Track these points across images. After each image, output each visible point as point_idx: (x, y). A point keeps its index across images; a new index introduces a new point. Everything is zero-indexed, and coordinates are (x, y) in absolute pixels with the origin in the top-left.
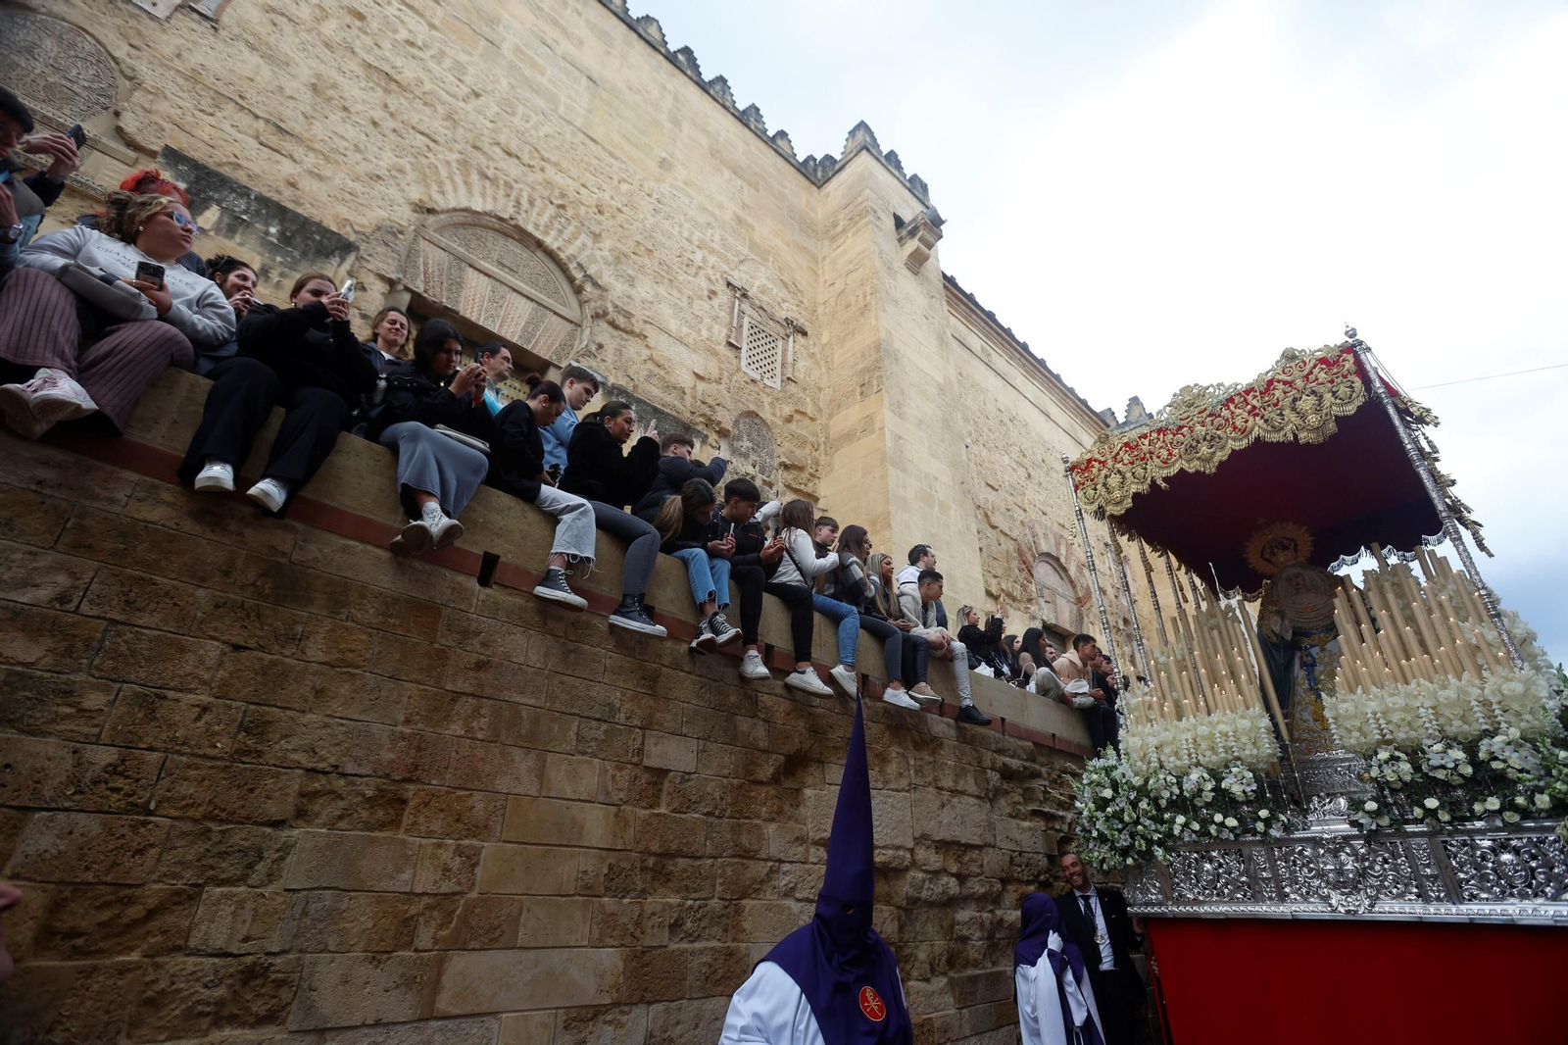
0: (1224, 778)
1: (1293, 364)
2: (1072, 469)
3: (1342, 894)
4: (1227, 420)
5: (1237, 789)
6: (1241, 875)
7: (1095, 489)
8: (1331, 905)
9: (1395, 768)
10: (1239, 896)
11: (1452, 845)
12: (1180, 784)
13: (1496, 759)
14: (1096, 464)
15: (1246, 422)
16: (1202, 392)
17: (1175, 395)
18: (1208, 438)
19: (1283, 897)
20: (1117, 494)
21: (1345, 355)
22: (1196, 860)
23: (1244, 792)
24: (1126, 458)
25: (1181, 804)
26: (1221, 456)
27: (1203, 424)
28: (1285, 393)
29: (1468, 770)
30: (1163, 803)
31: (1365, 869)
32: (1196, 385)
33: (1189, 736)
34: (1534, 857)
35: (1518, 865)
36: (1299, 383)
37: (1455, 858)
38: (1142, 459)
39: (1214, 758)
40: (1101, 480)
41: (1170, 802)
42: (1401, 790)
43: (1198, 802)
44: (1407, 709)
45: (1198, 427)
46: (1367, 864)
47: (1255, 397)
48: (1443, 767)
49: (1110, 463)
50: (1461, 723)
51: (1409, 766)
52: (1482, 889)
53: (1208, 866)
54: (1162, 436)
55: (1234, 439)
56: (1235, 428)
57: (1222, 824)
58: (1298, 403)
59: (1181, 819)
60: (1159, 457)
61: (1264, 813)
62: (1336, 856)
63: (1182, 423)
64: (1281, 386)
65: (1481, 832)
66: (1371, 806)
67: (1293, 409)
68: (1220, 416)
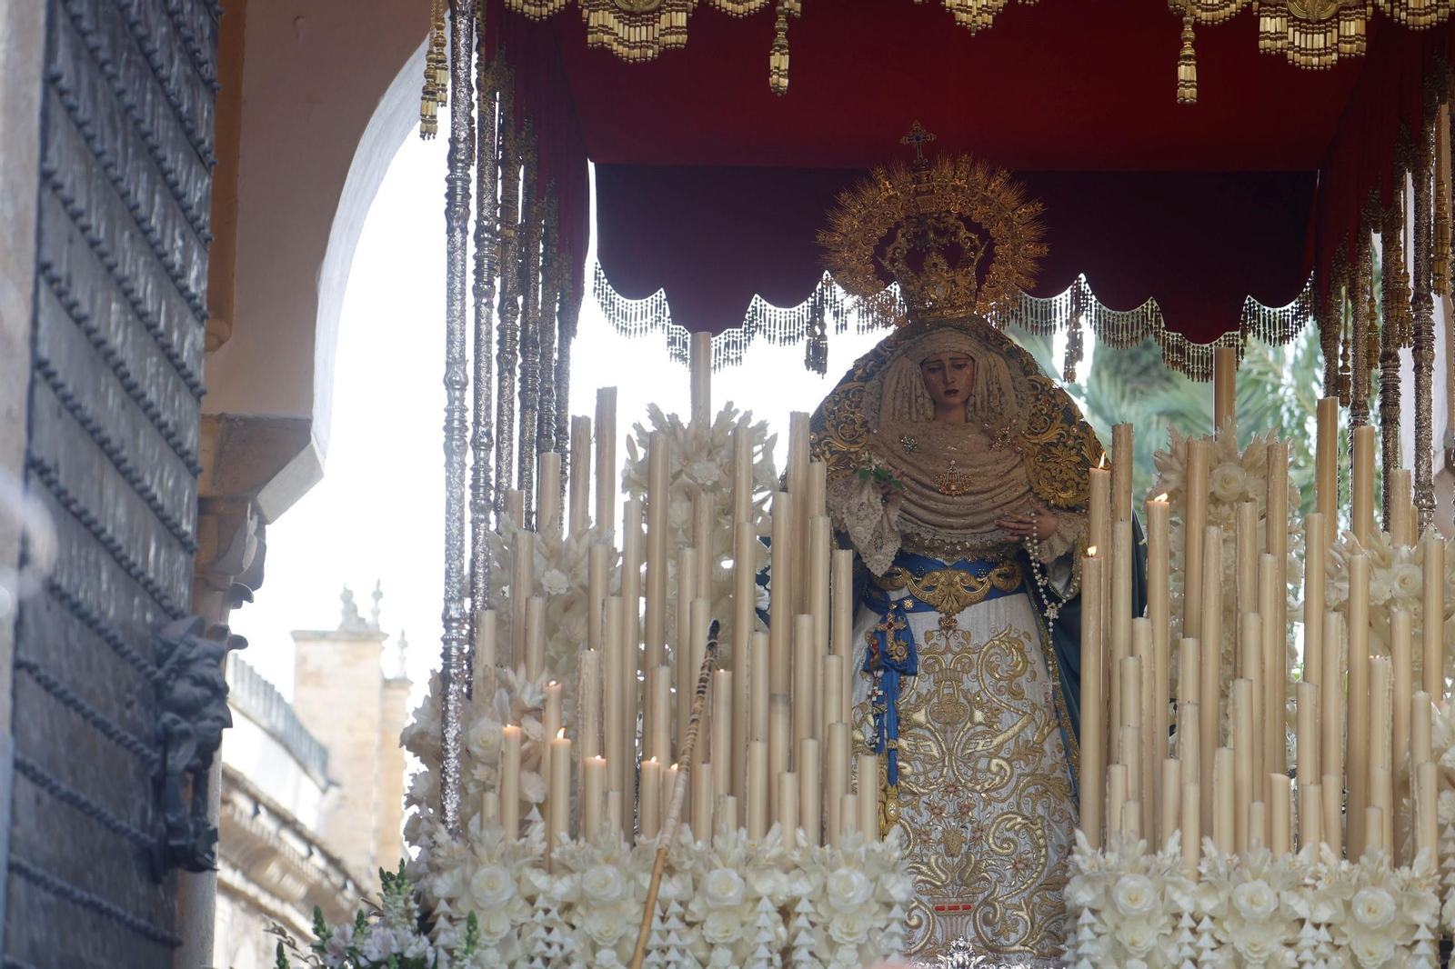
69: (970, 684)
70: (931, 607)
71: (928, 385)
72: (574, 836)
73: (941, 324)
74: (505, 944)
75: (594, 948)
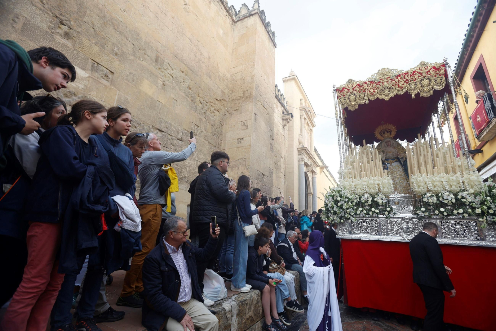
0: (376, 197)
1: (423, 67)
2: (337, 90)
3: (407, 234)
4: (397, 83)
5: (380, 201)
6: (376, 227)
7: (345, 99)
8: (403, 238)
9: (432, 199)
10: (373, 233)
11: (443, 222)
12: (360, 198)
13: (464, 198)
14: (346, 90)
15: (403, 85)
16: (390, 71)
17: (379, 70)
18: (389, 88)
19: (388, 234)
20: (353, 103)
21: (442, 67)
22: (362, 222)
23: (382, 202)
24: (358, 90)
25: (360, 204)
26: (392, 95)
27: (388, 82)
28: (419, 77)
29: (454, 201)
30: (354, 204)
31: (415, 228)
32: (388, 68)
33: (366, 183)
34: (466, 227)
35: (462, 229)
36: (424, 74)
37: (443, 226)
38: (364, 91)
39: (373, 191)
40: (347, 96)
41: (356, 203)
42: (432, 205)
43: (366, 204)
44: (439, 181)
45: (385, 84)
46: (416, 226)
47: (408, 76)
48: (447, 199)
49: (351, 91)
50: (455, 187)
51: (436, 198)
52: (449, 235)
53: (365, 224)
54: (372, 84)
55: (398, 90)
56: (399, 86)
57: (375, 212)
58: (422, 81)
59: (360, 209)
60: (370, 92)
61: (388, 209)
62: (408, 223)
63: (380, 81)
64: (418, 74)
65: (453, 219)
66: (423, 209)
67: (420, 83)
68: (394, 80)
69: (394, 170)
70: (389, 163)
71: (386, 144)
72: (355, 179)
73: (387, 138)
74: (348, 189)
75: (358, 189)
